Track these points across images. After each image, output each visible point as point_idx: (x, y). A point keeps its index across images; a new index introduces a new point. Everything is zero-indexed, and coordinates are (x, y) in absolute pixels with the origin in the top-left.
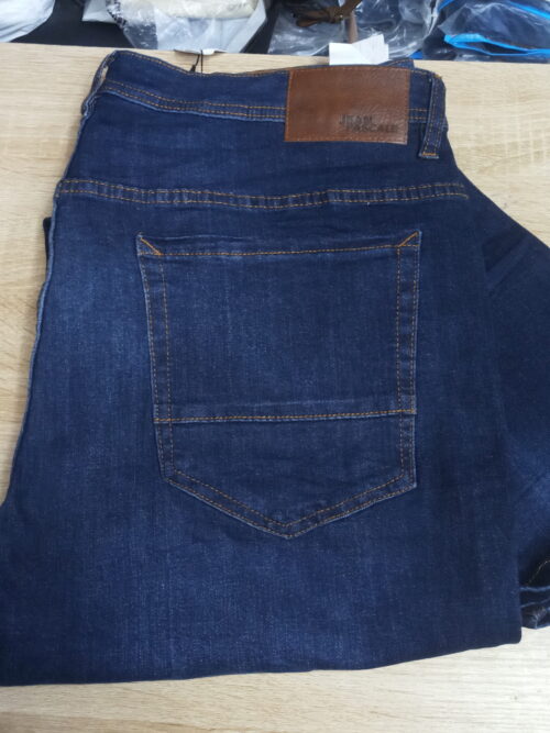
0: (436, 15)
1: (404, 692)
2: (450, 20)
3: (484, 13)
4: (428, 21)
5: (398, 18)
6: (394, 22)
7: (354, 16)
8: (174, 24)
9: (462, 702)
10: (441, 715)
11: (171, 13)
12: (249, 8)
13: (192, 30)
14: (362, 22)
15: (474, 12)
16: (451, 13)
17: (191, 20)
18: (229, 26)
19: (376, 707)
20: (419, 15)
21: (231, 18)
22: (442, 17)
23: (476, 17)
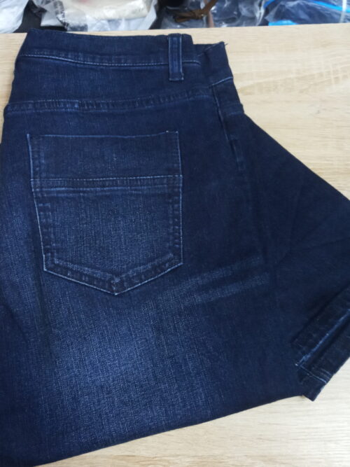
0: (262, 11)
2: (272, 13)
3: (293, 8)
4: (257, 15)
5: (239, 14)
6: (236, 17)
7: (210, 13)
8: (98, 24)
9: (317, 428)
10: (303, 437)
11: (97, 17)
12: (145, 11)
13: (110, 27)
14: (216, 19)
15: (287, 6)
16: (272, 9)
17: (110, 21)
18: (134, 23)
19: (261, 435)
20: (252, 12)
21: (134, 19)
22: (267, 12)
23: (288, 10)
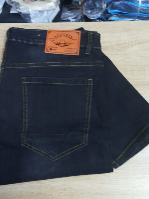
0: (105, 5)
1: (105, 188)
2: (109, 7)
3: (118, 5)
4: (103, 7)
5: (95, 7)
6: (94, 8)
7: (84, 7)
8: (35, 13)
11: (34, 10)
12: (54, 7)
13: (40, 14)
14: (86, 8)
15: (115, 4)
16: (109, 5)
17: (40, 11)
18: (50, 12)
20: (101, 6)
21: (50, 10)
22: (107, 6)
23: (116, 6)
